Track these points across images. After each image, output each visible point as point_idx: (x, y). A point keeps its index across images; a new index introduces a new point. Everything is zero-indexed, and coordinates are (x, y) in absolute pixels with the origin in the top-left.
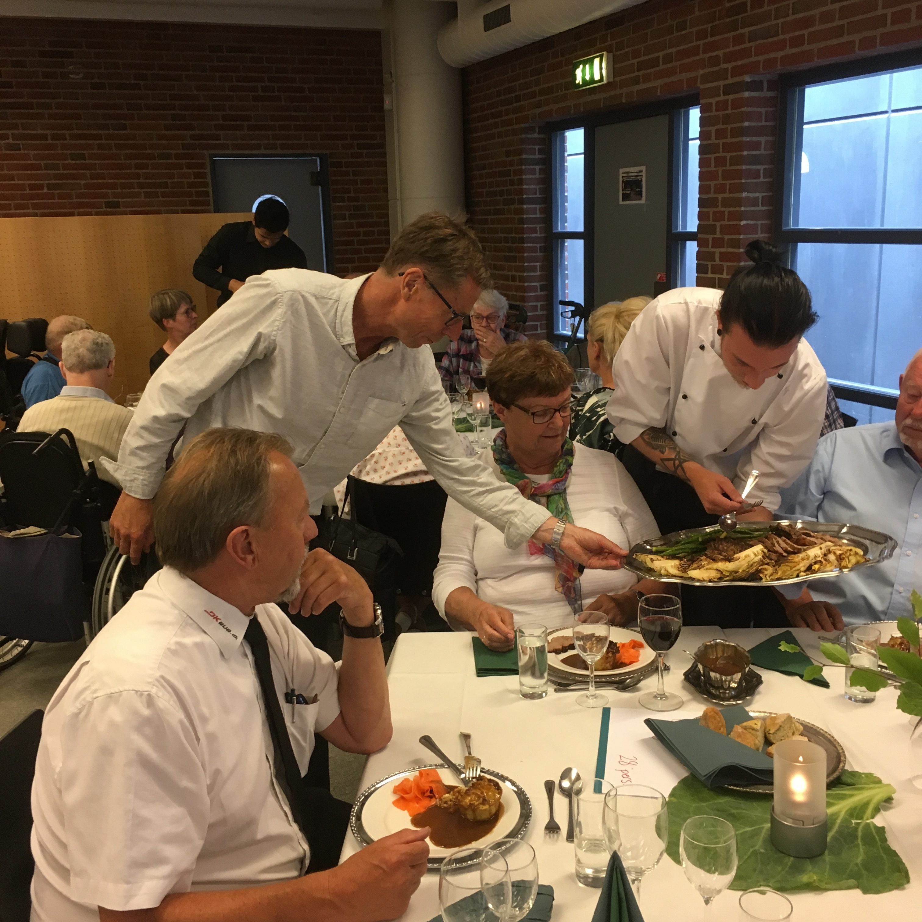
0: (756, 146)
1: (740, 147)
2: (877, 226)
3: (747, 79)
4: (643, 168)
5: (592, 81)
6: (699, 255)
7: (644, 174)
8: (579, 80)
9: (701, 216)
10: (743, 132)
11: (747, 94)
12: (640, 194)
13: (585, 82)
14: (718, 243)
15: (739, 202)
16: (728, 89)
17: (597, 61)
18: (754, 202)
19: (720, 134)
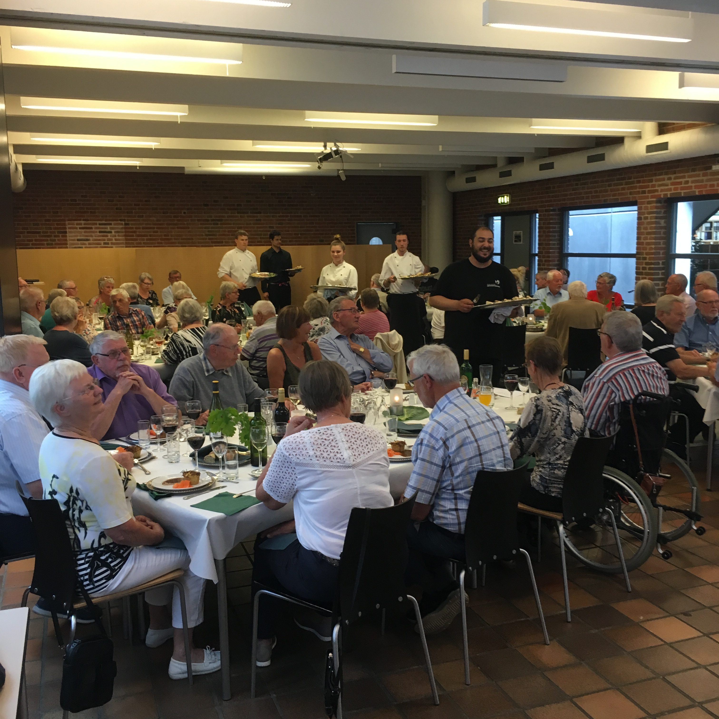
0: (555, 228)
1: (549, 228)
2: (609, 252)
3: (552, 208)
4: (522, 232)
5: (504, 203)
6: (538, 260)
7: (522, 234)
8: (499, 202)
9: (539, 248)
10: (550, 223)
11: (551, 213)
12: (520, 240)
13: (502, 203)
14: (544, 257)
15: (549, 244)
16: (546, 211)
17: (505, 197)
18: (554, 244)
19: (544, 224)
